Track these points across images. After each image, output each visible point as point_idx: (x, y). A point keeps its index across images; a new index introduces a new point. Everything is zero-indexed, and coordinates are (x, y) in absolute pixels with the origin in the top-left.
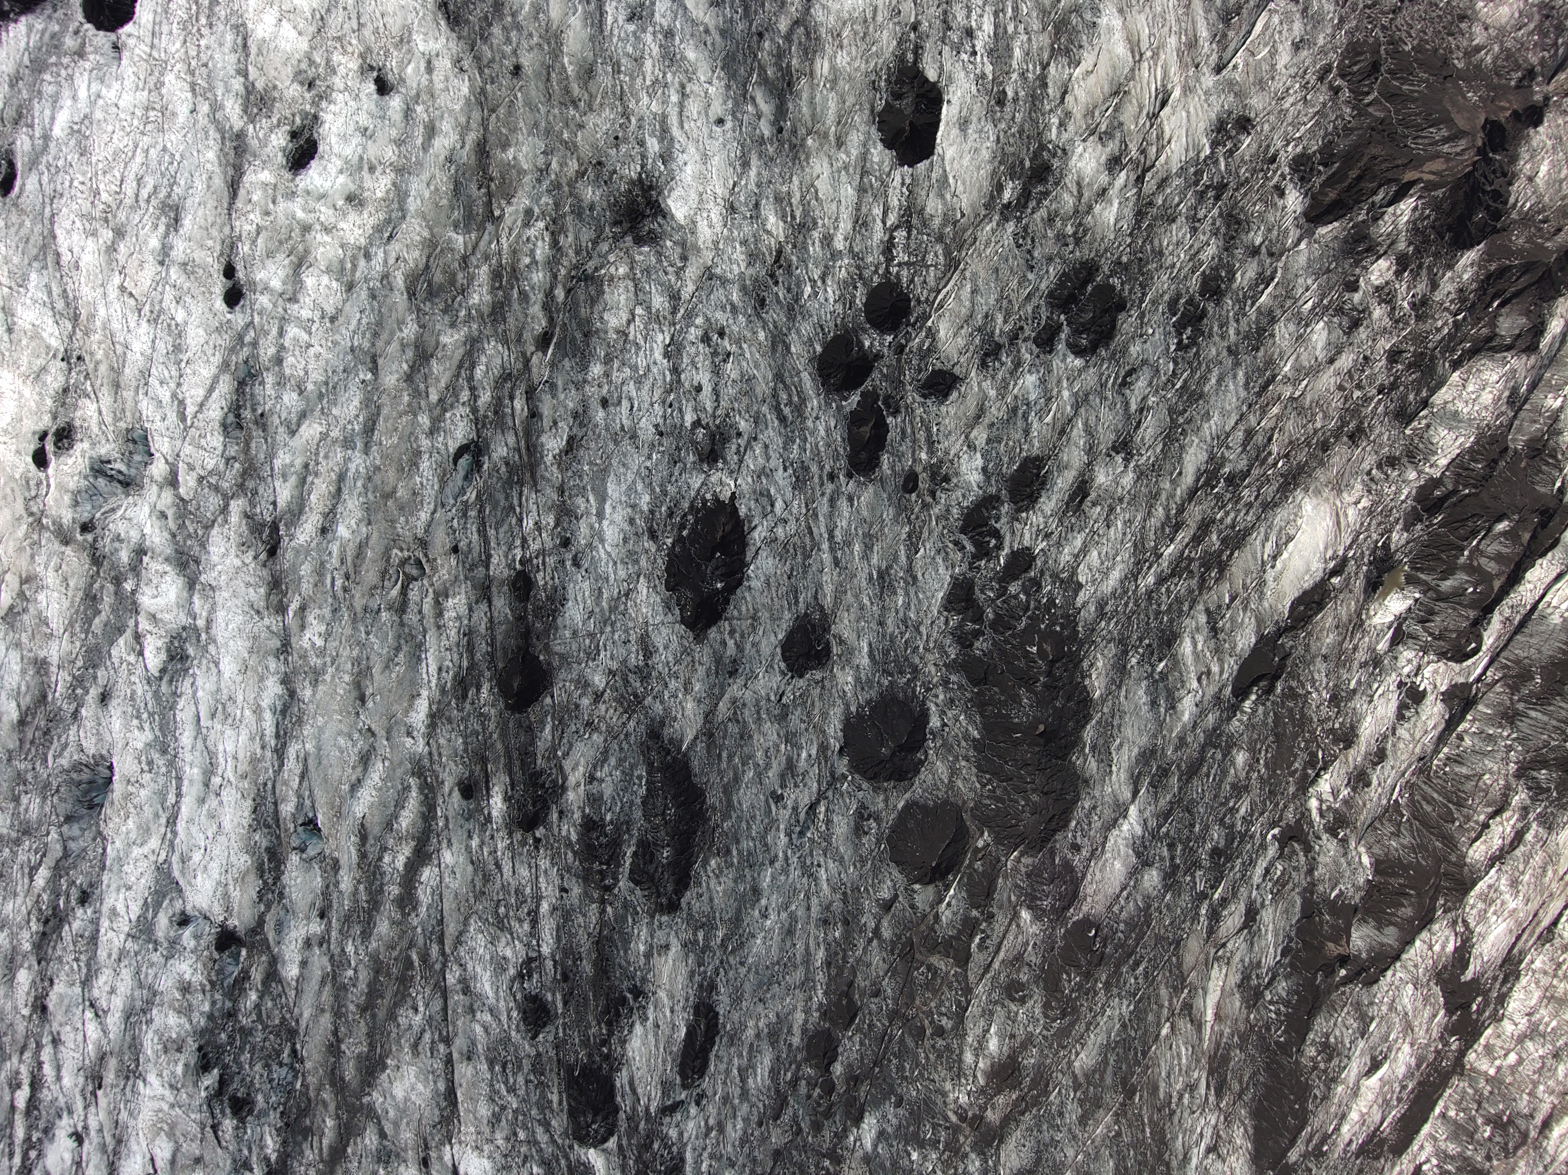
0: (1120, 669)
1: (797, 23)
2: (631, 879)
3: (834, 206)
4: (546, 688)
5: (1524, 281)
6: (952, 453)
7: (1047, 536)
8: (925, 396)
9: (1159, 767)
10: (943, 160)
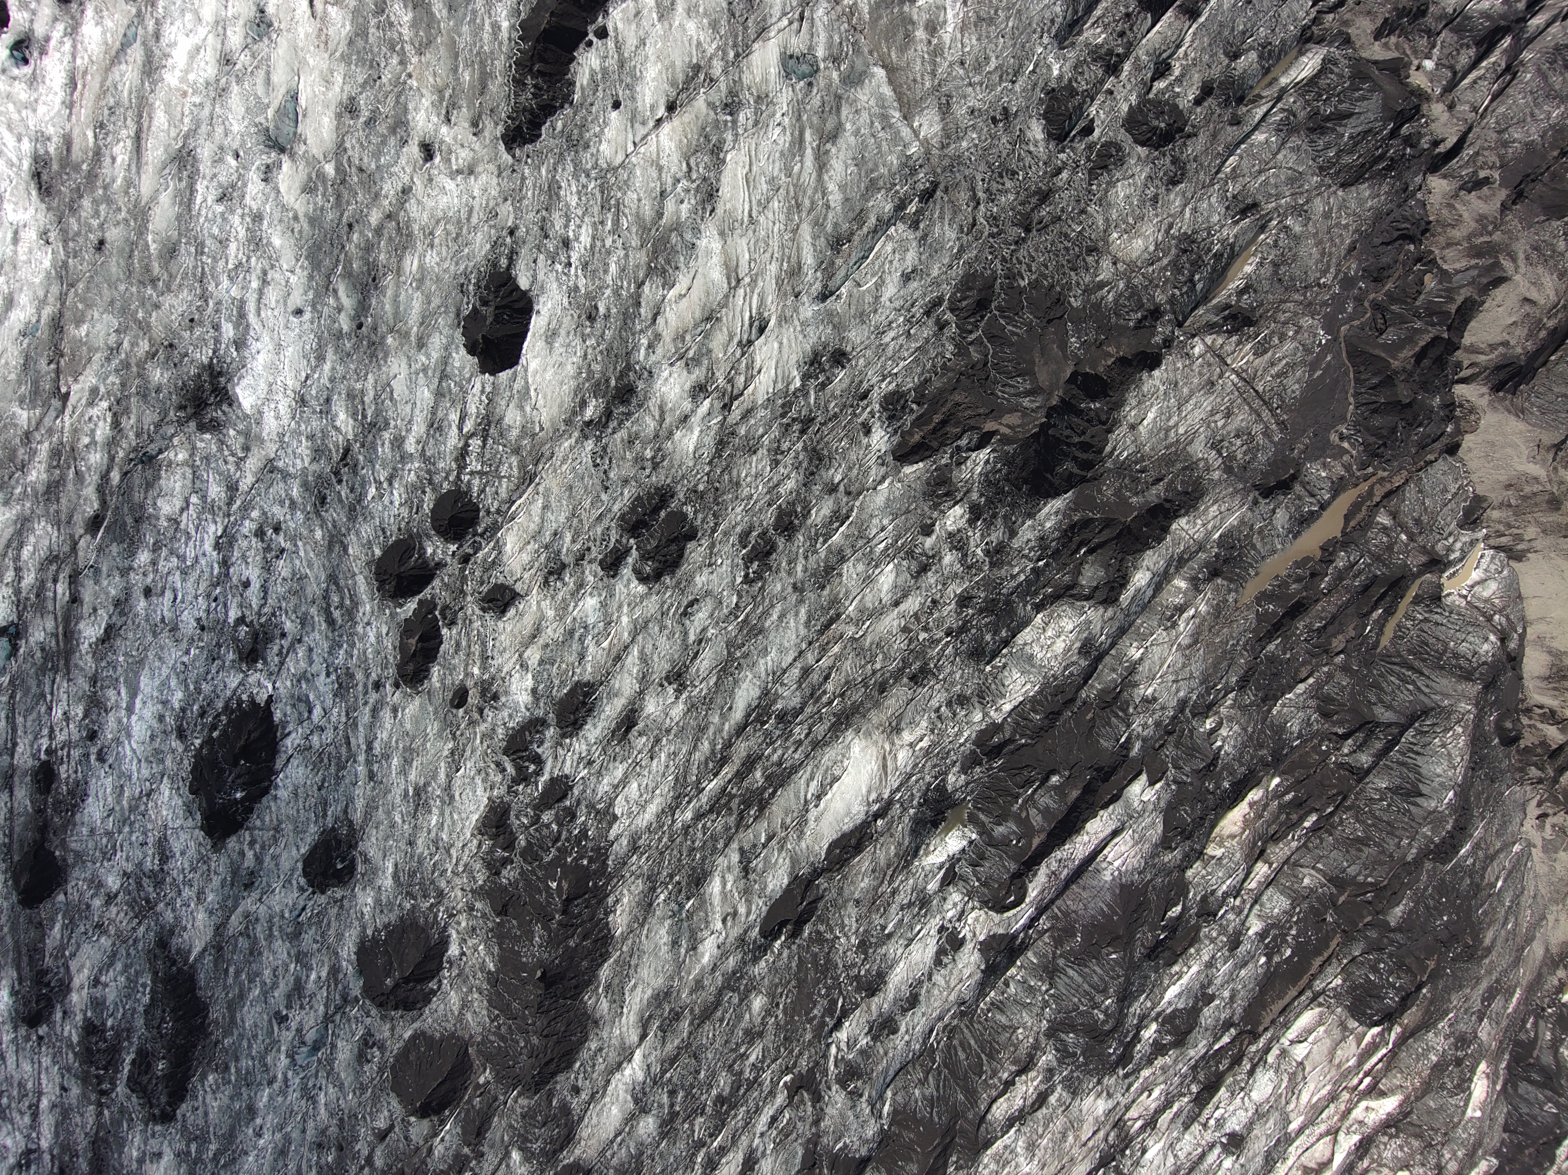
0: (646, 906)
1: (389, 216)
2: (128, 1085)
3: (408, 408)
4: (59, 885)
5: (1106, 534)
6: (505, 670)
7: (590, 763)
8: (484, 610)
9: (671, 1010)
10: (526, 371)
